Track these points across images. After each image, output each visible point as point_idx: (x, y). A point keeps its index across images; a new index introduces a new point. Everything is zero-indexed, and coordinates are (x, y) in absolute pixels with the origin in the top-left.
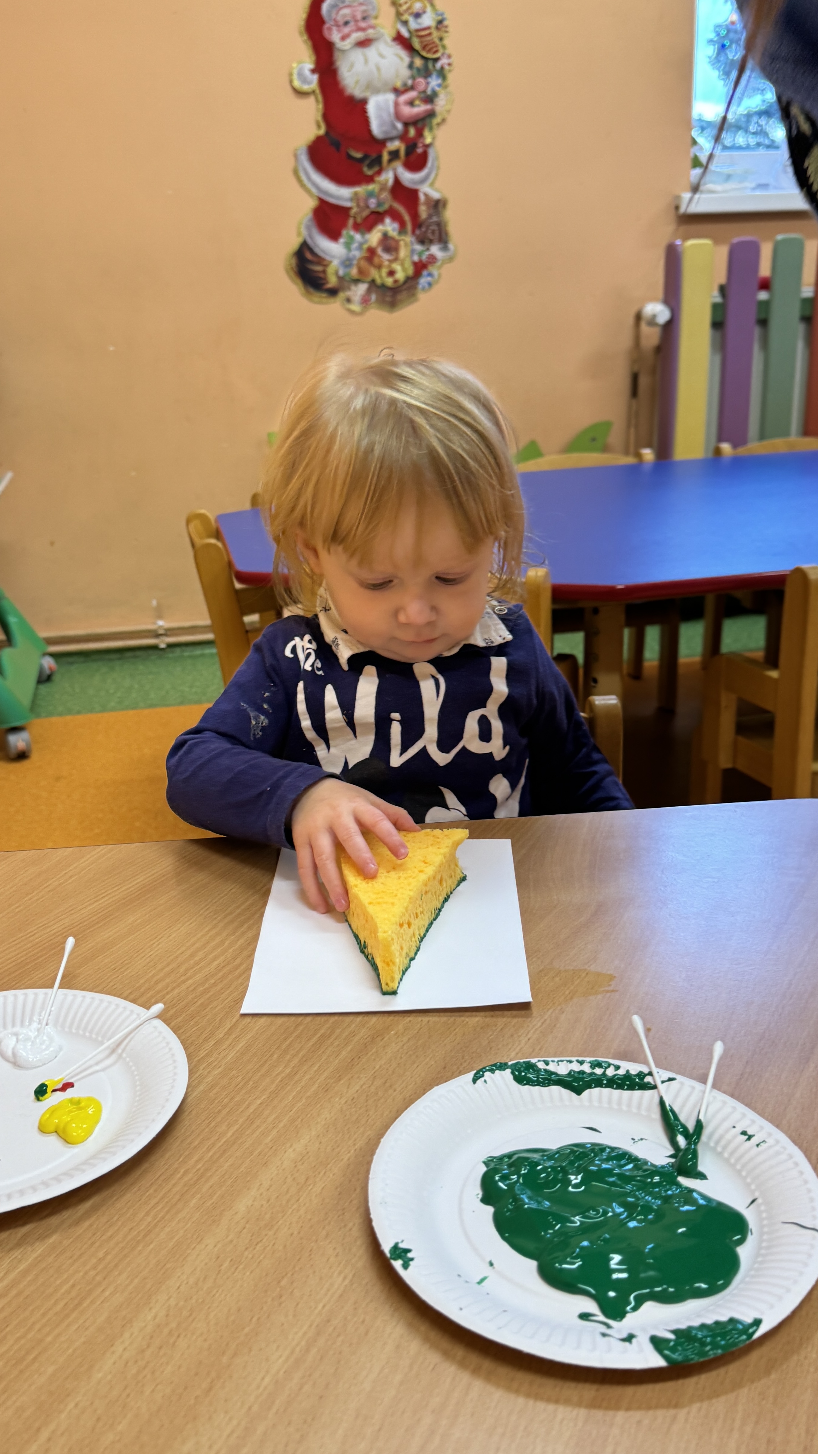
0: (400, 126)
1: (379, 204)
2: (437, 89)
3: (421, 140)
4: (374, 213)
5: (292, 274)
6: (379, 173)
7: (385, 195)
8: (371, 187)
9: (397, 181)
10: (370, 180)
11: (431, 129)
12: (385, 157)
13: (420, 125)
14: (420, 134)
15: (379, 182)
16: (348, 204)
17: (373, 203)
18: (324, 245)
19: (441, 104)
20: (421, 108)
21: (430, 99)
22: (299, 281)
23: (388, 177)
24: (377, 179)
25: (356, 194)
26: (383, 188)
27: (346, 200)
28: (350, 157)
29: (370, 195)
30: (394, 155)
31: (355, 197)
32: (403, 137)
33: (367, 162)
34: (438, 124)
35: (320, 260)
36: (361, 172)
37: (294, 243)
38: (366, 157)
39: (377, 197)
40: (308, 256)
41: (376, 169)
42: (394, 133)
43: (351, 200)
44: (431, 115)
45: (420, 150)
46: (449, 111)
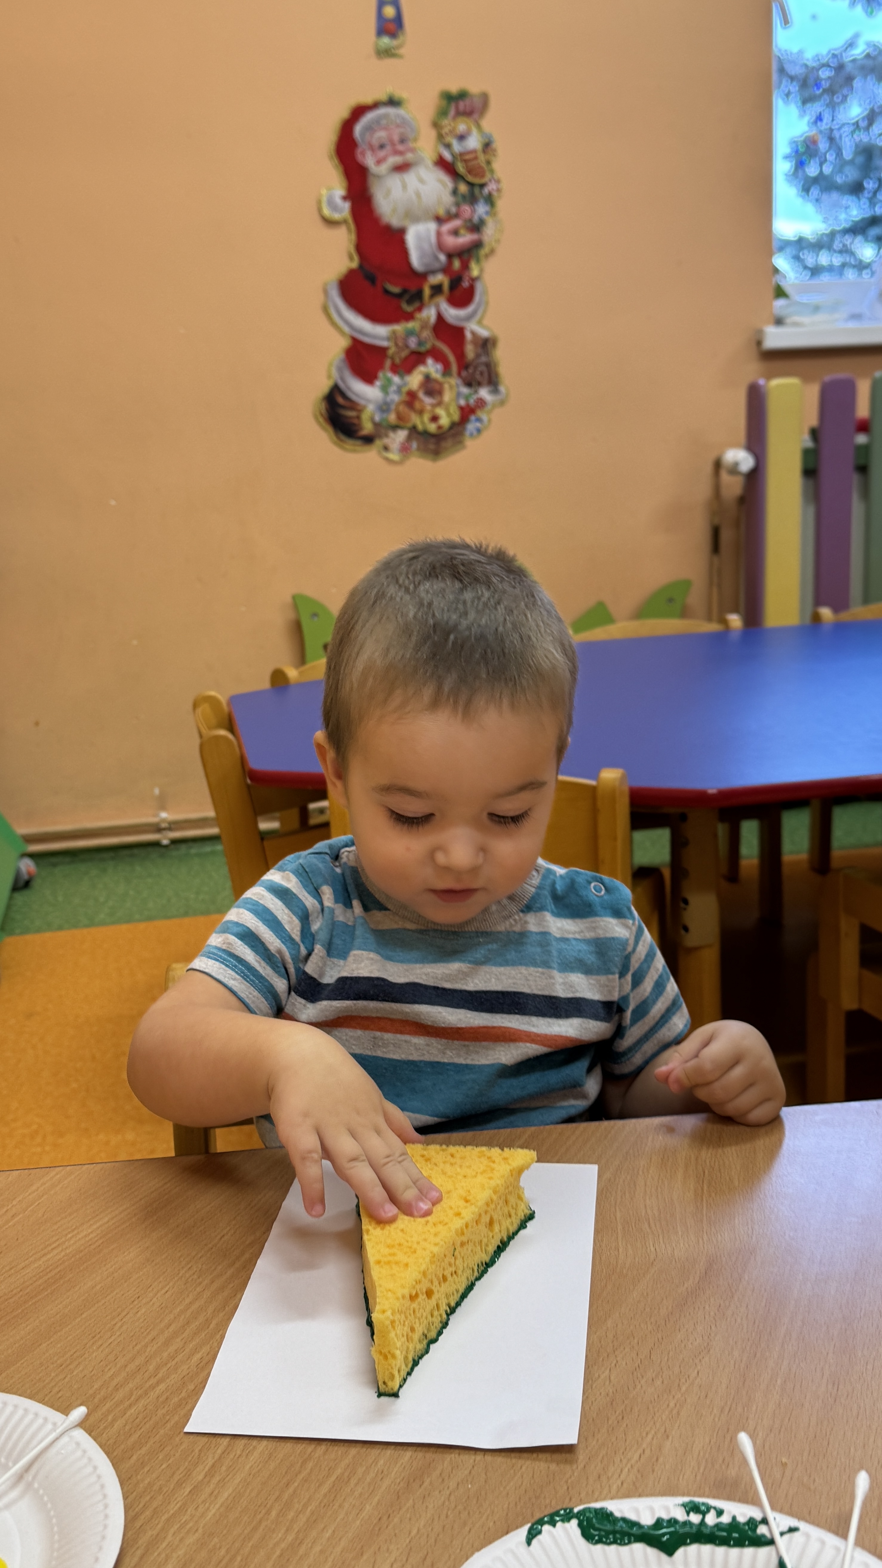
0: (443, 258)
1: (420, 343)
2: (485, 217)
3: (467, 274)
4: (414, 353)
5: (321, 420)
6: (420, 309)
7: (427, 334)
8: (411, 325)
9: (440, 318)
10: (409, 317)
11: (478, 261)
12: (427, 292)
13: (465, 256)
14: (465, 266)
15: (421, 320)
16: (384, 344)
17: (413, 343)
18: (359, 389)
19: (489, 233)
20: (466, 238)
21: (476, 227)
22: (330, 429)
23: (429, 314)
24: (418, 315)
25: (394, 332)
26: (424, 326)
27: (382, 339)
28: (387, 292)
29: (410, 333)
30: (437, 290)
31: (393, 336)
32: (446, 270)
33: (407, 297)
34: (487, 256)
35: (353, 405)
36: (399, 308)
37: (324, 386)
38: (405, 291)
39: (418, 336)
40: (340, 400)
41: (417, 304)
42: (437, 265)
43: (388, 339)
44: (477, 245)
45: (466, 284)
46: (498, 241)
